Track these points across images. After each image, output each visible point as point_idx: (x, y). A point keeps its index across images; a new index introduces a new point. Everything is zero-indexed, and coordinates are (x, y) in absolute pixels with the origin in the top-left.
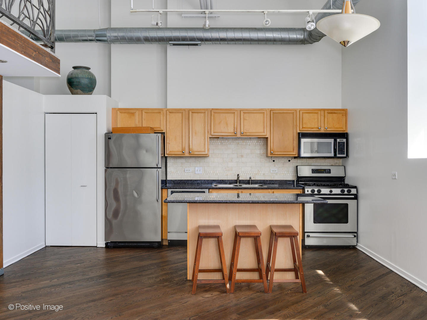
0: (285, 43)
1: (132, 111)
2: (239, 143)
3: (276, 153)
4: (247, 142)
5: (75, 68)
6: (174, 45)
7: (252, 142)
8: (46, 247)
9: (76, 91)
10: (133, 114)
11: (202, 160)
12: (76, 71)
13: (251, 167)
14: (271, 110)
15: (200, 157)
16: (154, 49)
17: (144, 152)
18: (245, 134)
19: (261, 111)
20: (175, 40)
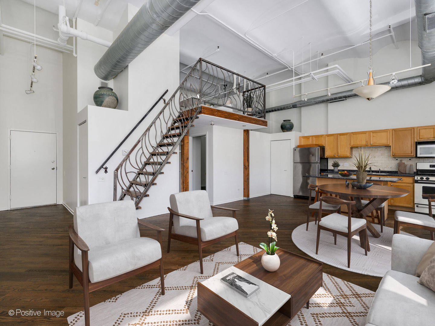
0: (406, 87)
1: (308, 137)
2: (372, 150)
3: (397, 155)
4: (378, 149)
5: (284, 121)
6: (330, 102)
7: (382, 149)
8: (271, 194)
9: (284, 131)
10: (309, 138)
11: (348, 160)
12: (285, 122)
13: (381, 163)
14: (393, 130)
15: (347, 158)
16: (322, 106)
17: (311, 155)
18: (373, 145)
19: (385, 131)
20: (330, 100)
